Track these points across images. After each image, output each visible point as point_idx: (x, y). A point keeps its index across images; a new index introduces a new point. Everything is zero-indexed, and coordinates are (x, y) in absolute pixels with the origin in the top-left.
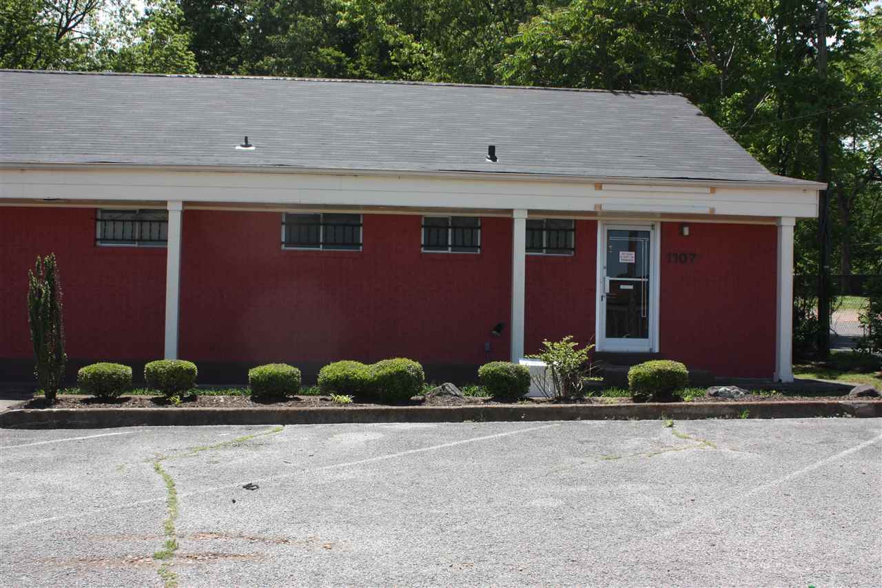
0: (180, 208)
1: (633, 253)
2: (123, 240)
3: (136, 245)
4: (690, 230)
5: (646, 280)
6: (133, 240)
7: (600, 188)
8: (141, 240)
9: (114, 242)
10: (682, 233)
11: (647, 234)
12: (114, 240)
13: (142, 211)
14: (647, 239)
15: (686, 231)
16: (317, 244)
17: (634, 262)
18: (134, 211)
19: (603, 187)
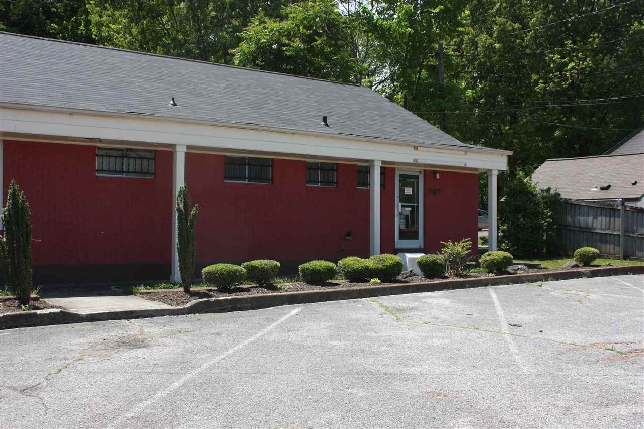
0: (185, 150)
1: (411, 188)
2: (115, 171)
3: (124, 176)
4: (440, 176)
5: (417, 204)
6: (122, 172)
7: (417, 149)
8: (128, 172)
9: (109, 173)
10: (435, 176)
11: (417, 177)
12: (109, 171)
13: (128, 150)
14: (417, 180)
15: (438, 176)
16: (244, 178)
17: (411, 193)
18: (122, 150)
19: (419, 148)
